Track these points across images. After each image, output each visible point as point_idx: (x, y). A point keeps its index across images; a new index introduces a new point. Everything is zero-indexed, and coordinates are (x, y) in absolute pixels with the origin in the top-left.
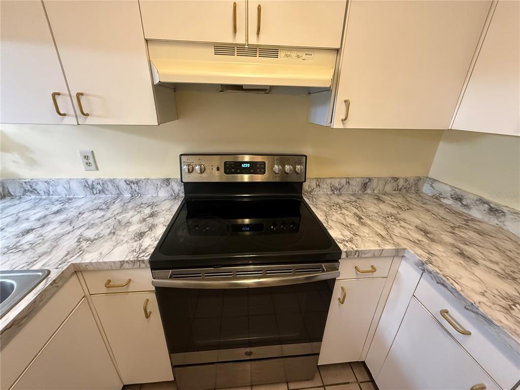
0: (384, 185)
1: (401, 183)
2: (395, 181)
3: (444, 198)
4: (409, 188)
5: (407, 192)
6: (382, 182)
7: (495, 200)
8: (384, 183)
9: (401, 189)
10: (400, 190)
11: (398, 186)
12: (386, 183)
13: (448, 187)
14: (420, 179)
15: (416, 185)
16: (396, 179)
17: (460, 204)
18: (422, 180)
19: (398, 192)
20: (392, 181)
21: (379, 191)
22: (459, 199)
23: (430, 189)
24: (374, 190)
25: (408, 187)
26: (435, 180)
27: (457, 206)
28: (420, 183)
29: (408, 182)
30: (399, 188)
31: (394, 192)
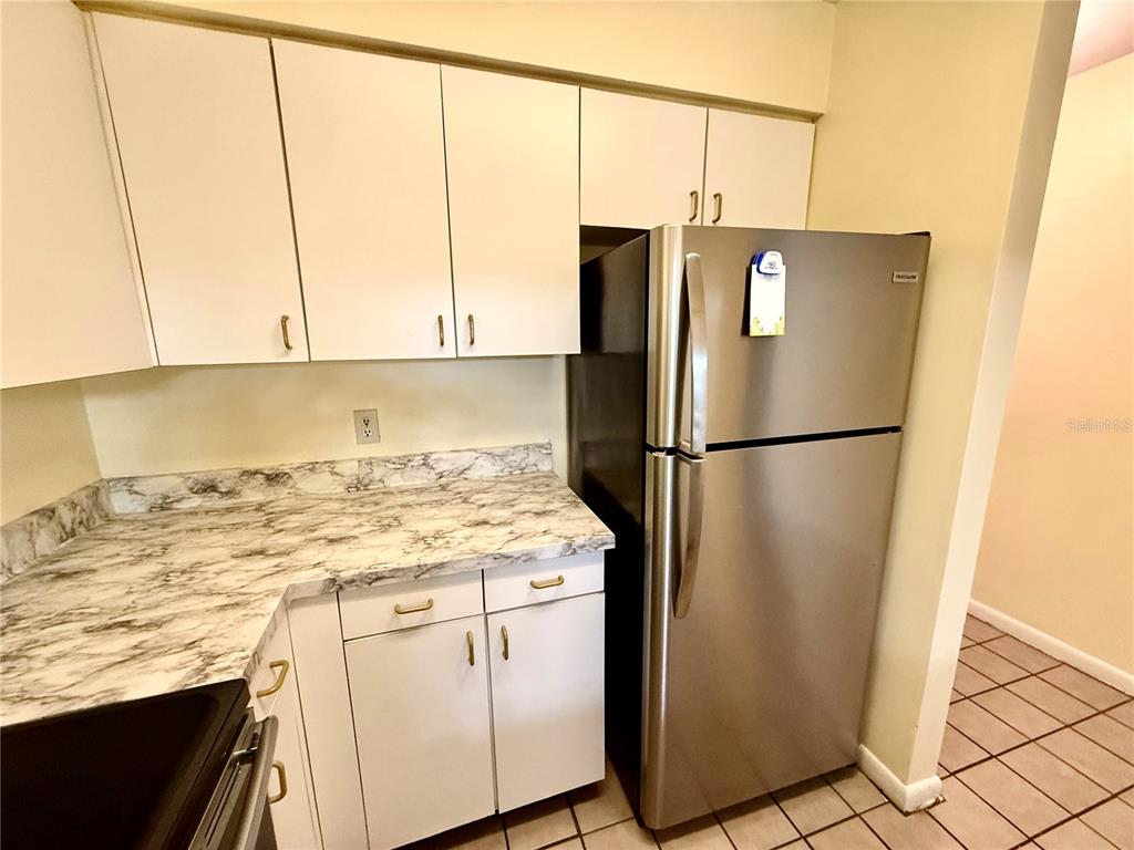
0: (30, 540)
1: (66, 516)
2: (50, 518)
3: (178, 501)
4: (88, 520)
5: (88, 529)
6: (20, 538)
7: (268, 464)
8: (27, 537)
9: (73, 530)
10: (73, 534)
11: (64, 527)
12: (31, 533)
13: (173, 478)
14: (98, 489)
15: (97, 505)
16: (49, 513)
17: (216, 494)
18: (102, 491)
19: (70, 541)
20: (44, 521)
21: (25, 562)
22: (209, 488)
23: (133, 501)
24: (10, 570)
25: (85, 518)
26: (130, 479)
27: (215, 501)
28: (103, 497)
29: (78, 508)
30: (68, 529)
31: (63, 545)
